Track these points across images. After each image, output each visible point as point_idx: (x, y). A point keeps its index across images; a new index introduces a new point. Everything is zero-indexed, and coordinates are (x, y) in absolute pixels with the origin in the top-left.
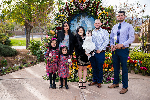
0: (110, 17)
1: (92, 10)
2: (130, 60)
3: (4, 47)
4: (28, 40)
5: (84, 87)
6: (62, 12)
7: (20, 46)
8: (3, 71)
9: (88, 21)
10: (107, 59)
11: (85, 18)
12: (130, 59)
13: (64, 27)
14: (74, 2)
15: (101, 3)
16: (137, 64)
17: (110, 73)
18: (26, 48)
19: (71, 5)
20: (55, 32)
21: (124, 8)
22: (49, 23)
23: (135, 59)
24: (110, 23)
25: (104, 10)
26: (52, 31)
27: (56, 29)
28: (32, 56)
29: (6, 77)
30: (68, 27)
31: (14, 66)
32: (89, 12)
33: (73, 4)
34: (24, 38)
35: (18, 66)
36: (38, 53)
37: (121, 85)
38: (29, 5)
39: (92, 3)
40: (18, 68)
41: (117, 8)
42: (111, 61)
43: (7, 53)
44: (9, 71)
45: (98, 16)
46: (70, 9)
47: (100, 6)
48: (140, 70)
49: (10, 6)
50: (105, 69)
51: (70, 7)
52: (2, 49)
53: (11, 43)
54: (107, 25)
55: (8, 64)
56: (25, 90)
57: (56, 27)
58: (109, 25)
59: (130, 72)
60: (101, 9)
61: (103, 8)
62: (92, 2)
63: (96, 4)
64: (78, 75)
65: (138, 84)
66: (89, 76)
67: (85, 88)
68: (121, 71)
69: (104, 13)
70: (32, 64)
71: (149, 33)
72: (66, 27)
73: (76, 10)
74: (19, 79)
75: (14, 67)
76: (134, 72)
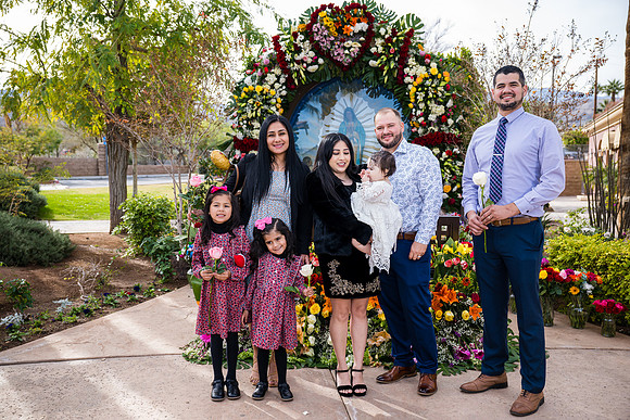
0: (459, 91)
1: (383, 66)
2: (550, 272)
3: (18, 228)
4: (118, 193)
5: (357, 391)
6: (258, 73)
7: (84, 218)
8: (16, 329)
9: (369, 110)
10: (451, 270)
11: (355, 97)
12: (548, 265)
13: (270, 140)
14: (308, 33)
15: (422, 36)
16: (580, 286)
17: (466, 329)
18: (112, 229)
19: (295, 45)
20: (231, 160)
21: (514, 52)
22: (204, 123)
23: (570, 265)
24: (461, 117)
25: (434, 65)
26: (218, 157)
27: (235, 147)
28: (138, 262)
29: (28, 353)
30: (286, 138)
31: (60, 305)
32: (371, 75)
33: (303, 41)
34: (100, 188)
35: (79, 304)
36: (161, 247)
37: (514, 378)
38: (119, 49)
39: (383, 37)
40: (77, 314)
41: (489, 55)
42: (468, 275)
43: (31, 250)
44: (40, 326)
45: (410, 87)
46: (293, 60)
47: (415, 48)
48: (592, 312)
49: (42, 58)
50: (444, 310)
51: (293, 53)
52: (9, 233)
53: (48, 210)
54: (447, 125)
55: (36, 296)
56: (110, 407)
57: (235, 137)
58: (457, 126)
59: (551, 321)
60: (421, 60)
61: (428, 56)
62: (382, 31)
63: (397, 40)
64: (330, 339)
65: (586, 373)
66: (378, 344)
67: (364, 394)
68: (513, 318)
69: (433, 77)
70: (135, 297)
71: (626, 155)
72: (278, 140)
73: (316, 67)
74: (84, 361)
75: (59, 309)
76: (569, 321)
